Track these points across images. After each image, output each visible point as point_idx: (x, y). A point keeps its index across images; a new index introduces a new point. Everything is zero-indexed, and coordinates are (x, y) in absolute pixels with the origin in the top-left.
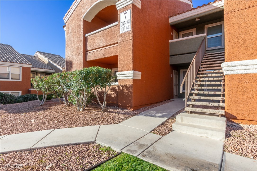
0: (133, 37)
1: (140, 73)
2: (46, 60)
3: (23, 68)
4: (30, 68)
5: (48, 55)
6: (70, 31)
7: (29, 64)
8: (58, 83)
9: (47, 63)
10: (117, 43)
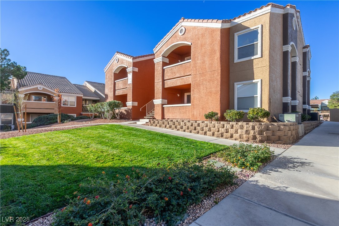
0: (133, 86)
1: (137, 103)
2: (93, 89)
3: (77, 97)
4: (82, 97)
5: (95, 85)
6: (107, 77)
7: (81, 94)
8: (100, 107)
9: (93, 92)
10: (127, 88)
